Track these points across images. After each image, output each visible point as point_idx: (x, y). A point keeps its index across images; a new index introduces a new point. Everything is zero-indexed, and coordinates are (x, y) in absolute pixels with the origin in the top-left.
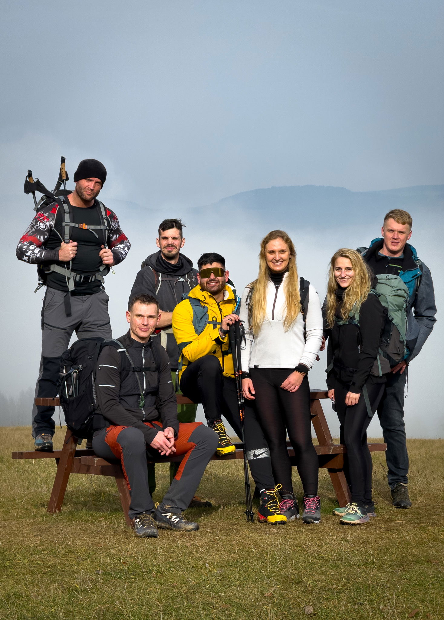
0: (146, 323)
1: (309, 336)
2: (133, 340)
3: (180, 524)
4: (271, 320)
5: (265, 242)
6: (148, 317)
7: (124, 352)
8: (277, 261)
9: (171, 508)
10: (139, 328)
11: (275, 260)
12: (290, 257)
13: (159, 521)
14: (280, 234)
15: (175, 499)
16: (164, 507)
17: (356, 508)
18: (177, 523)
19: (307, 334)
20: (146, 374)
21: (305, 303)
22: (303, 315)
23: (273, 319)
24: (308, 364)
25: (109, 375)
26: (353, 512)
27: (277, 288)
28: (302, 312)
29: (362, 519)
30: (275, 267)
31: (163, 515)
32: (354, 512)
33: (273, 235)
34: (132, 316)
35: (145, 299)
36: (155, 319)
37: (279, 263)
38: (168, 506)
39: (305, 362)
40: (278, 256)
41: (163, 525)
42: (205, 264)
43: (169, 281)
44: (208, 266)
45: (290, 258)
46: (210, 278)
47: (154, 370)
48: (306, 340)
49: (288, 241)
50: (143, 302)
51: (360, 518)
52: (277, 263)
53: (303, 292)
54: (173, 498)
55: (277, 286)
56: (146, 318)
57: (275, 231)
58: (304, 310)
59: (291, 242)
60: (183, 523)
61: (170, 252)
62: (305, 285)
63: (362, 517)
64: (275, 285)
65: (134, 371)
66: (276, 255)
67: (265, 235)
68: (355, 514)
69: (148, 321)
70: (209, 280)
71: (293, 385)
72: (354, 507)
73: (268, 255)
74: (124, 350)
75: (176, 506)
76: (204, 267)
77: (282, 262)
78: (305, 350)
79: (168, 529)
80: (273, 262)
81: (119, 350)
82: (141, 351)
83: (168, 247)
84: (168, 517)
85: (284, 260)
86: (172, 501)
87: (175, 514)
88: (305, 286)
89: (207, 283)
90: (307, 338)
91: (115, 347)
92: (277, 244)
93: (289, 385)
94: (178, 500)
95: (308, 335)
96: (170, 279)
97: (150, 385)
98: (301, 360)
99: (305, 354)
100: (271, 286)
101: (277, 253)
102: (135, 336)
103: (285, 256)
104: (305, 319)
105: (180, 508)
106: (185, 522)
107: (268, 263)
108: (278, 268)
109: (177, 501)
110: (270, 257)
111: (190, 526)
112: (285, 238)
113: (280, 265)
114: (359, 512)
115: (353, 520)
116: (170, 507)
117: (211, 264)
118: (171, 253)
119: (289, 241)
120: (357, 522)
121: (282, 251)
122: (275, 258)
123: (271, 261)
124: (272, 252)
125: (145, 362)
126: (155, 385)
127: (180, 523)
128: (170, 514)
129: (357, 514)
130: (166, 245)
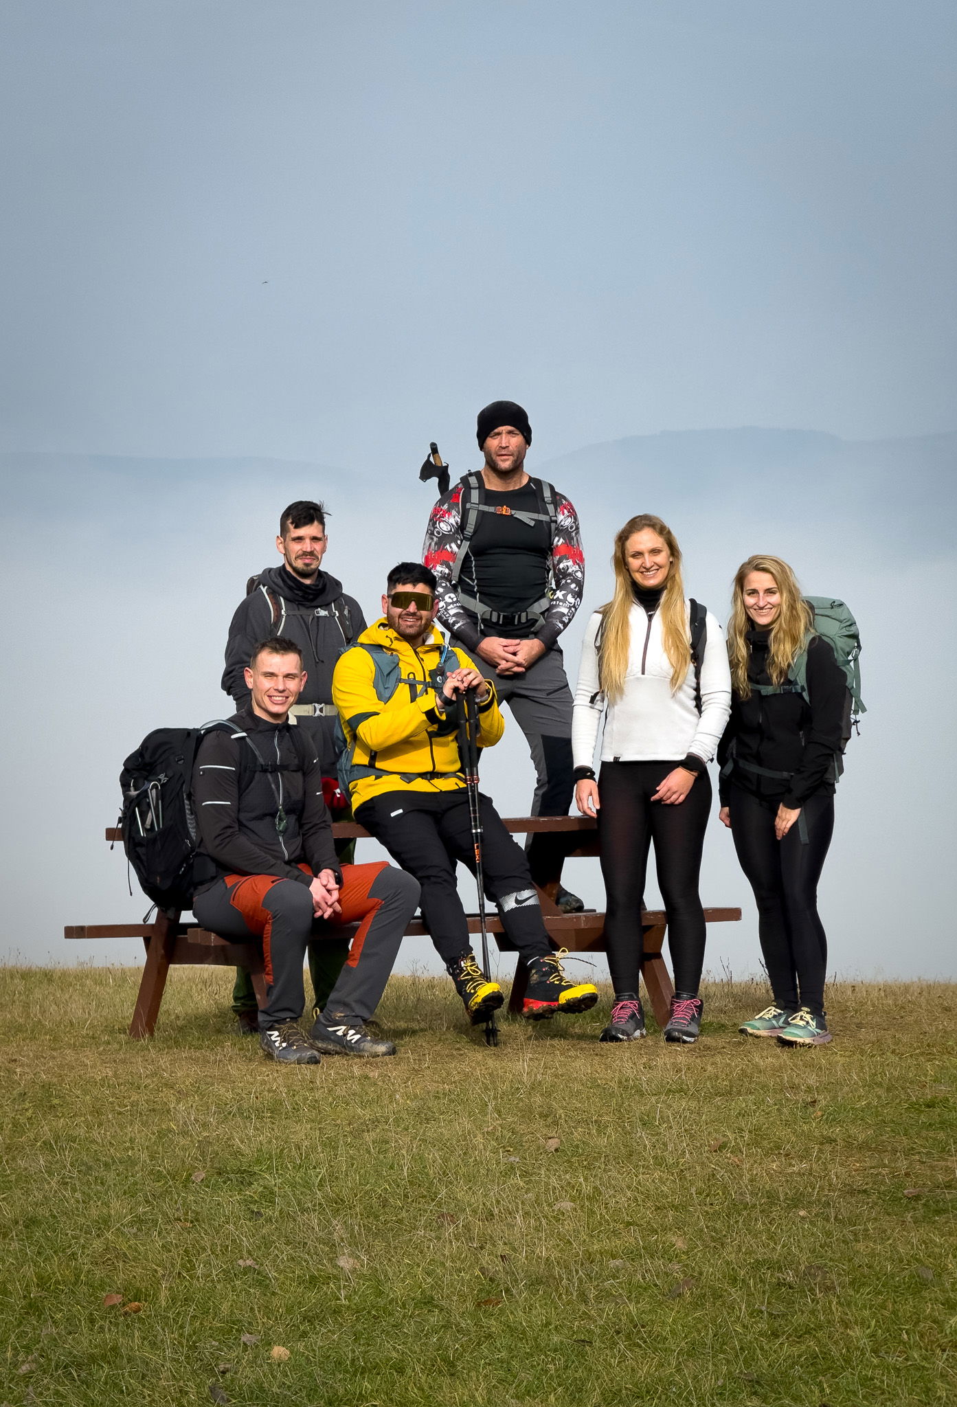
0: (281, 688)
1: (706, 703)
2: (259, 719)
3: (362, 1044)
4: (640, 674)
5: (623, 538)
6: (284, 677)
7: (243, 738)
8: (648, 570)
9: (344, 1016)
10: (268, 696)
11: (645, 568)
12: (671, 560)
13: (322, 1040)
14: (648, 522)
15: (349, 1000)
16: (330, 1016)
17: (808, 1017)
18: (355, 1042)
19: (703, 700)
20: (281, 774)
21: (699, 647)
22: (696, 667)
23: (643, 673)
24: (703, 754)
25: (218, 783)
26: (802, 1023)
27: (650, 617)
28: (693, 663)
29: (817, 1038)
30: (647, 580)
31: (330, 1029)
32: (805, 1023)
33: (635, 525)
34: (257, 676)
35: (278, 646)
36: (297, 680)
37: (651, 573)
38: (339, 1015)
39: (697, 750)
40: (649, 561)
41: (331, 1047)
42: (404, 584)
43: (301, 616)
44: (408, 588)
45: (671, 563)
46: (407, 610)
47: (295, 769)
48: (700, 712)
49: (663, 531)
50: (275, 650)
51: (815, 1036)
52: (649, 573)
53: (696, 626)
54: (346, 999)
55: (650, 613)
56: (280, 678)
57: (639, 516)
58: (697, 658)
59: (669, 532)
60: (368, 1042)
61: (307, 565)
62: (698, 615)
63: (819, 1034)
64: (647, 611)
65: (265, 771)
66: (645, 559)
67: (621, 525)
68: (805, 1027)
69: (284, 684)
70: (404, 612)
71: (674, 793)
72: (804, 1015)
73: (631, 560)
74: (244, 734)
75: (354, 1012)
76: (401, 588)
77: (658, 570)
78: (700, 729)
79: (337, 1053)
80: (642, 572)
81: (233, 737)
82: (274, 737)
83: (304, 557)
84: (340, 1033)
85: (660, 567)
86: (346, 1005)
87: (352, 1027)
88: (700, 615)
89: (400, 616)
90: (703, 709)
91: (227, 732)
92: (645, 540)
93: (669, 794)
94: (356, 1001)
95: (704, 703)
96: (303, 611)
97: (290, 797)
98: (691, 746)
99: (698, 737)
100: (637, 613)
101: (646, 555)
102: (262, 711)
103: (662, 558)
104: (697, 674)
105: (361, 1017)
106: (371, 1041)
107: (632, 574)
108: (652, 581)
109: (354, 1005)
110: (635, 563)
111: (382, 1048)
112: (658, 527)
113: (653, 577)
114: (813, 1023)
115: (801, 1037)
116: (342, 1015)
117: (415, 586)
118: (309, 568)
119: (665, 532)
120: (808, 1040)
121: (655, 551)
122: (643, 565)
123: (638, 571)
124: (638, 554)
125: (281, 757)
126: (297, 796)
127: (363, 1042)
128: (344, 1028)
129: (809, 1027)
130: (300, 552)
